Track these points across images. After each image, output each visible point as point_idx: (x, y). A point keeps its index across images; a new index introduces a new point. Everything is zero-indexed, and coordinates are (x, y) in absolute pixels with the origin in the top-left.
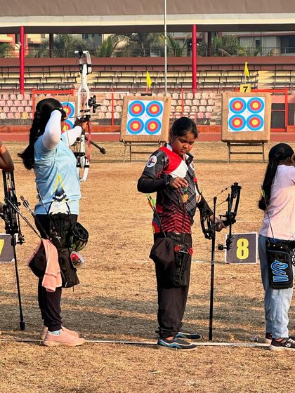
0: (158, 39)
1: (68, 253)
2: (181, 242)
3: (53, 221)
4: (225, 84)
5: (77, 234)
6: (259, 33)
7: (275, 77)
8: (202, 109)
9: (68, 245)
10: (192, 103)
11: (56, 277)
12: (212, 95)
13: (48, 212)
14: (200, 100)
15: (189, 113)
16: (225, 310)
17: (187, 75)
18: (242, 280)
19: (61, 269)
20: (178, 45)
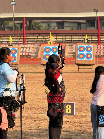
0: (9, 23)
1: (11, 113)
2: (59, 108)
3: (5, 99)
4: (36, 41)
5: (15, 105)
6: (49, 21)
7: (56, 38)
8: (27, 51)
9: (11, 110)
10: (23, 49)
11: (6, 124)
12: (32, 46)
13: (2, 96)
14: (26, 48)
15: (22, 53)
16: (71, 136)
17: (21, 38)
18: (71, 122)
19: (8, 120)
20: (17, 26)
